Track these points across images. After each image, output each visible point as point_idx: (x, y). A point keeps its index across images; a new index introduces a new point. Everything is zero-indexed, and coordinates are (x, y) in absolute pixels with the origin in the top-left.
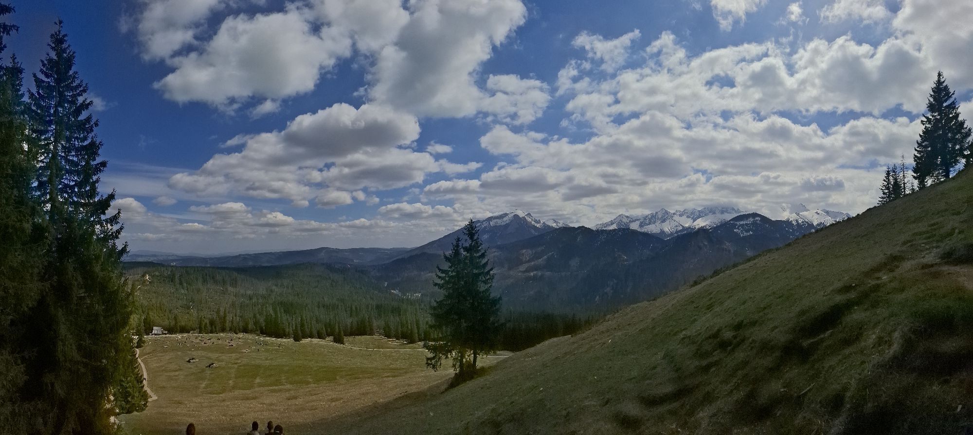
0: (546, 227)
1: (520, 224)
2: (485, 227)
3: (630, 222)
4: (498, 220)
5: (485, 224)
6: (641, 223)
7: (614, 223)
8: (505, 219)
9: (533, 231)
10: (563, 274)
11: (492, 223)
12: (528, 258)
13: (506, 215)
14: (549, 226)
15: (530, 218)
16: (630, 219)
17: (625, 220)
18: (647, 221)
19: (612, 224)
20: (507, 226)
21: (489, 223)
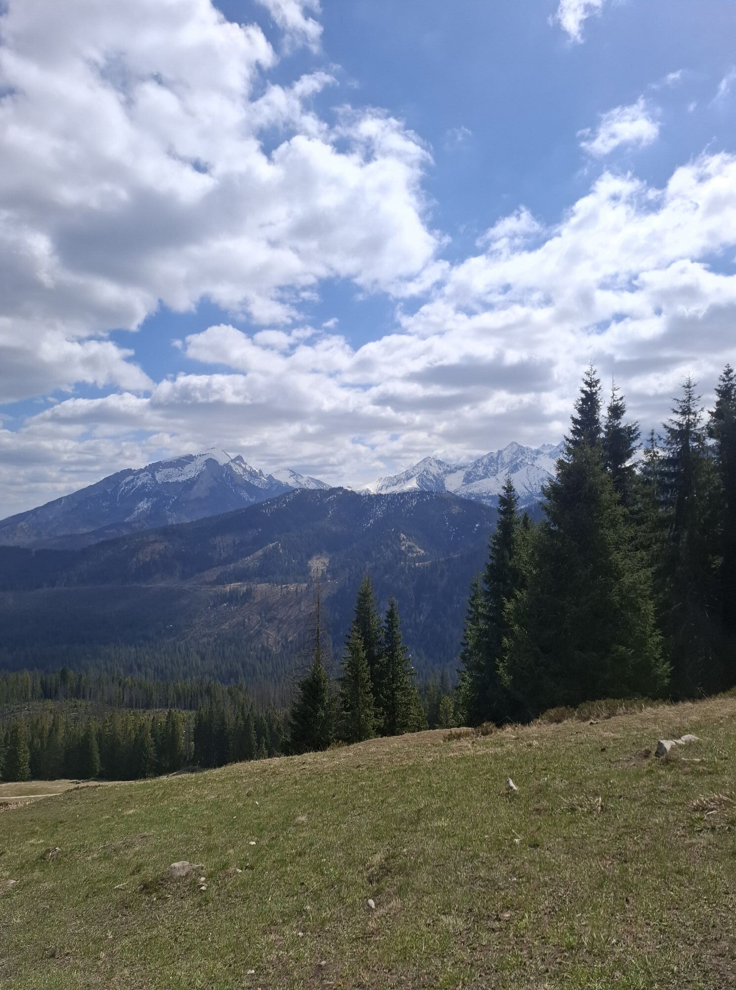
0: (272, 485)
1: (219, 480)
2: (144, 486)
3: (445, 472)
4: (172, 469)
5: (144, 479)
6: (469, 474)
7: (412, 477)
8: (187, 468)
9: (244, 494)
10: (292, 588)
11: (159, 477)
12: (224, 555)
13: (190, 458)
14: (279, 483)
15: (240, 466)
16: (446, 468)
17: (435, 470)
18: (480, 471)
19: (409, 477)
20: (189, 484)
21: (154, 476)
